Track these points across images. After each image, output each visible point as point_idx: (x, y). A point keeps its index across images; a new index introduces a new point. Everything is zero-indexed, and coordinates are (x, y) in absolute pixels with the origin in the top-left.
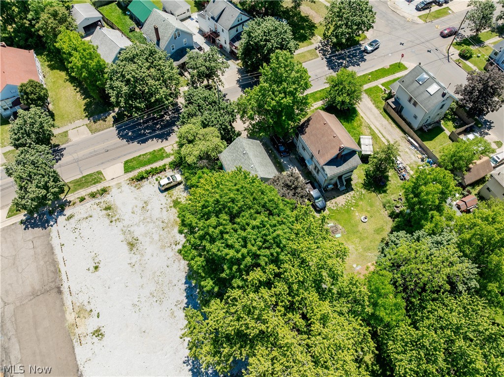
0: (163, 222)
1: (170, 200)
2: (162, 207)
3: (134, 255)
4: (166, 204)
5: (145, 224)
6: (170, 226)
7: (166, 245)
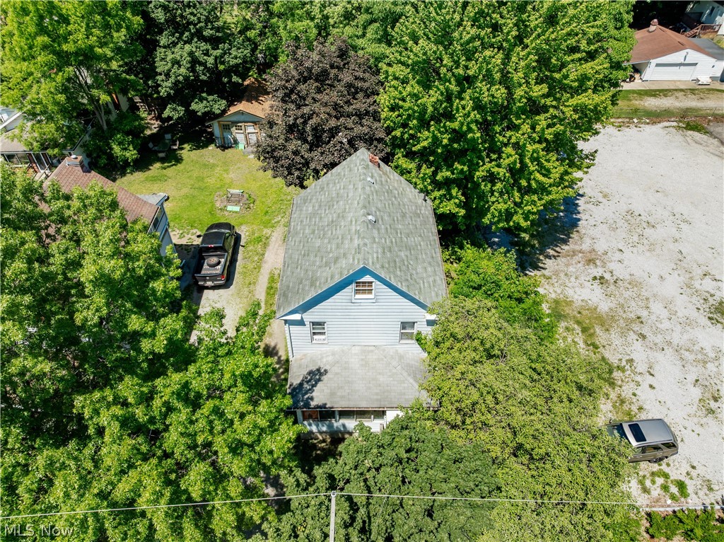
0: (644, 337)
1: (627, 391)
2: (650, 380)
3: (713, 292)
4: (638, 384)
5: (697, 348)
6: (622, 321)
7: (628, 286)
